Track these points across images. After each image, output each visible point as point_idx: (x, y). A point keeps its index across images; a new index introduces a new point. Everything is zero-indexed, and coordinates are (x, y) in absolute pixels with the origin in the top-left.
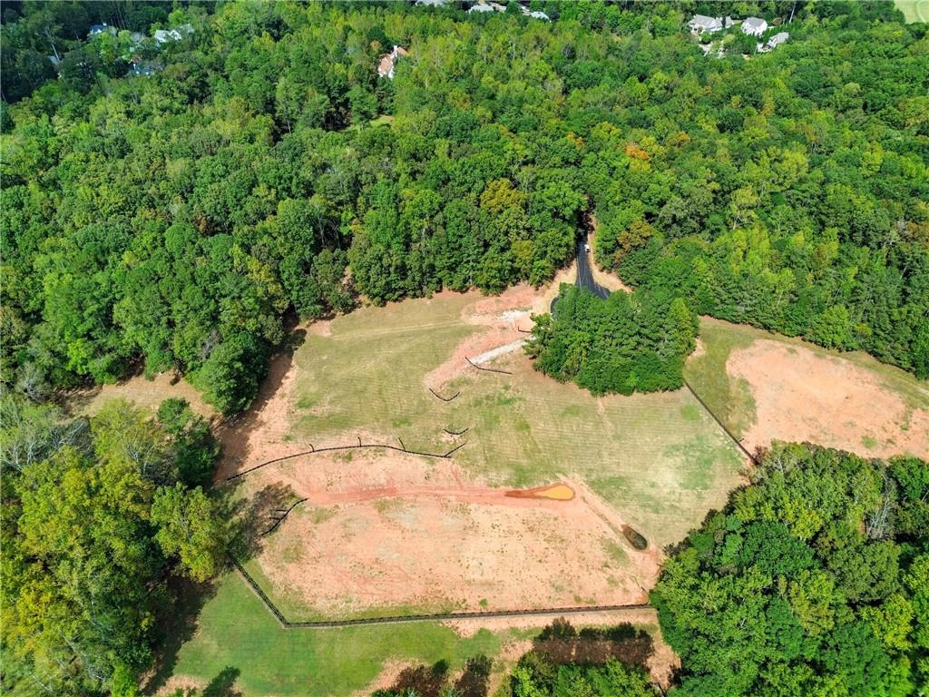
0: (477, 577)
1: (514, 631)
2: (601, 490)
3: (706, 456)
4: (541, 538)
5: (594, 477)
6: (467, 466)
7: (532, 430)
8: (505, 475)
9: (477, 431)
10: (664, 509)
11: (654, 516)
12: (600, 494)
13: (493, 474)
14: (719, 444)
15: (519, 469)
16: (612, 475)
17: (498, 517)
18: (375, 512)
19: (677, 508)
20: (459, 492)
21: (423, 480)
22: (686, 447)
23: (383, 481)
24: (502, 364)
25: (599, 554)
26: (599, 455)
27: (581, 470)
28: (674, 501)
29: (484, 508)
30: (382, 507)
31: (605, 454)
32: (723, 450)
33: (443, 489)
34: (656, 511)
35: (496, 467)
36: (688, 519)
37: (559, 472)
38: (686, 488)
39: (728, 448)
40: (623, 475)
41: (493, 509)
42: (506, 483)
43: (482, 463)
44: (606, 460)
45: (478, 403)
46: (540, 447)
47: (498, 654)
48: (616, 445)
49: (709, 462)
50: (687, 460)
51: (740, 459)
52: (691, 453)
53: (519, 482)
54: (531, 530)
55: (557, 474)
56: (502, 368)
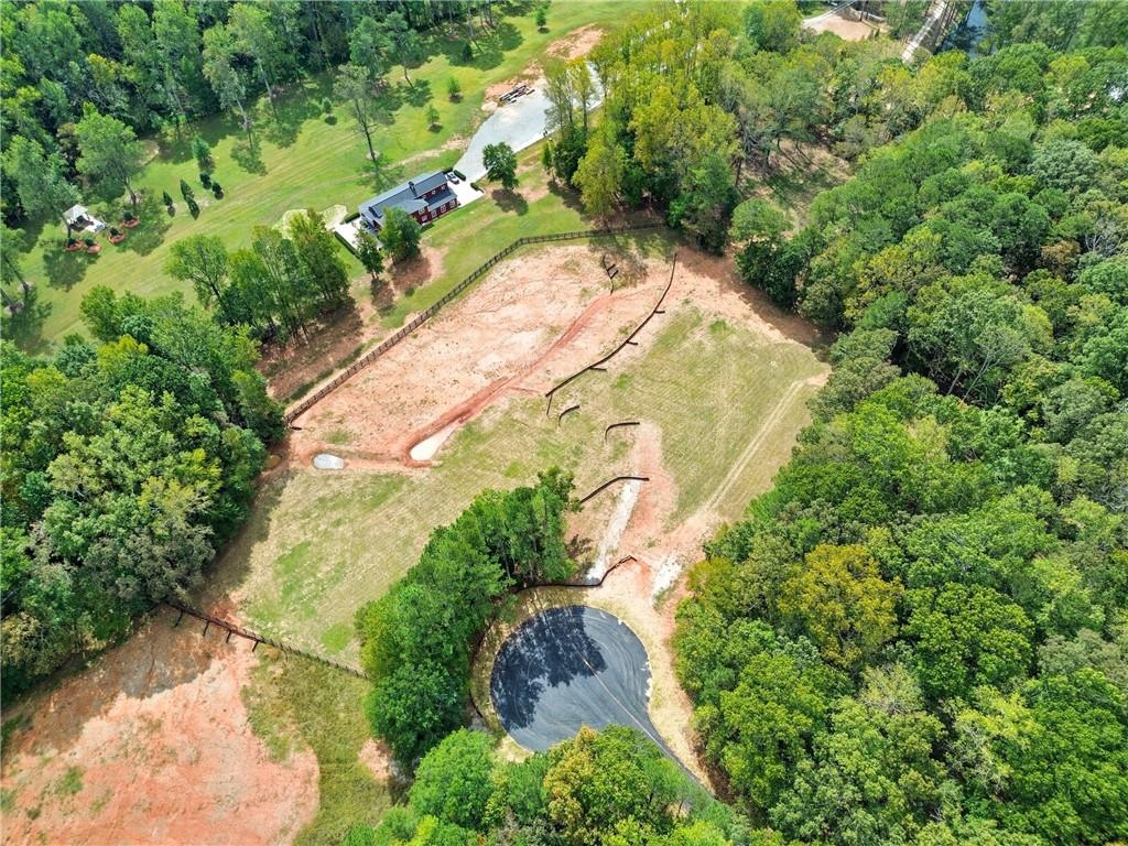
0: (435, 345)
2: (388, 480)
3: (294, 595)
4: (409, 402)
5: (405, 487)
6: (526, 403)
7: (500, 476)
8: (487, 424)
9: (548, 432)
10: (316, 507)
11: (321, 494)
12: (386, 476)
13: (498, 416)
14: (283, 624)
15: (481, 439)
16: (390, 501)
17: (460, 391)
18: (555, 325)
19: (303, 518)
20: (510, 384)
21: (549, 368)
22: (323, 589)
23: (577, 343)
24: (601, 503)
25: (352, 426)
26: (413, 511)
27: (421, 484)
28: (309, 523)
29: (478, 388)
30: (554, 330)
31: (408, 516)
32: (274, 617)
33: (526, 376)
34: (322, 500)
35: (501, 423)
36: (286, 514)
37: (441, 466)
38: (303, 543)
39: (270, 625)
40: (376, 510)
41: (470, 394)
42: (479, 419)
43: (516, 416)
44: (403, 511)
45: (577, 452)
46: (479, 471)
48: (403, 533)
49: (288, 591)
50: (314, 576)
51: (250, 620)
52: (313, 586)
53: (469, 428)
54: (424, 402)
55: (441, 462)
56: (595, 499)
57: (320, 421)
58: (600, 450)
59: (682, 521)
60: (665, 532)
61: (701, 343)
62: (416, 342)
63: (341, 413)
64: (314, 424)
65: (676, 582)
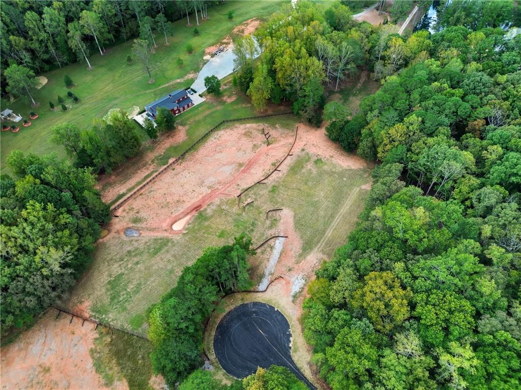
0: (183, 174)
1: (156, 171)
2: (162, 241)
3: (116, 300)
4: (171, 202)
5: (170, 244)
6: (228, 201)
7: (216, 237)
8: (209, 211)
9: (239, 215)
10: (126, 255)
11: (129, 249)
12: (161, 239)
13: (214, 208)
14: (110, 315)
15: (206, 219)
16: (162, 251)
17: (196, 195)
18: (241, 162)
19: (120, 261)
20: (220, 192)
21: (239, 183)
22: (130, 297)
23: (252, 171)
24: (265, 250)
25: (143, 214)
26: (174, 256)
27: (178, 243)
28: (123, 263)
29: (204, 194)
30: (240, 165)
31: (172, 259)
32: (106, 312)
33: (228, 187)
34: (129, 252)
35: (216, 211)
36: (111, 259)
37: (187, 233)
38: (120, 274)
39: (104, 316)
40: (156, 256)
41: (201, 197)
42: (206, 210)
43: (223, 207)
44: (169, 256)
45: (253, 224)
46: (206, 235)
47: (157, 163)
48: (169, 267)
49: (113, 299)
50: (126, 290)
51: (94, 314)
52: (125, 296)
53: (200, 214)
54: (178, 201)
55: (187, 231)
56: (263, 248)
57: (128, 213)
58: (264, 224)
59: (305, 258)
60: (297, 263)
61: (310, 170)
62: (174, 172)
63: (138, 208)
64: (124, 214)
65: (303, 288)
